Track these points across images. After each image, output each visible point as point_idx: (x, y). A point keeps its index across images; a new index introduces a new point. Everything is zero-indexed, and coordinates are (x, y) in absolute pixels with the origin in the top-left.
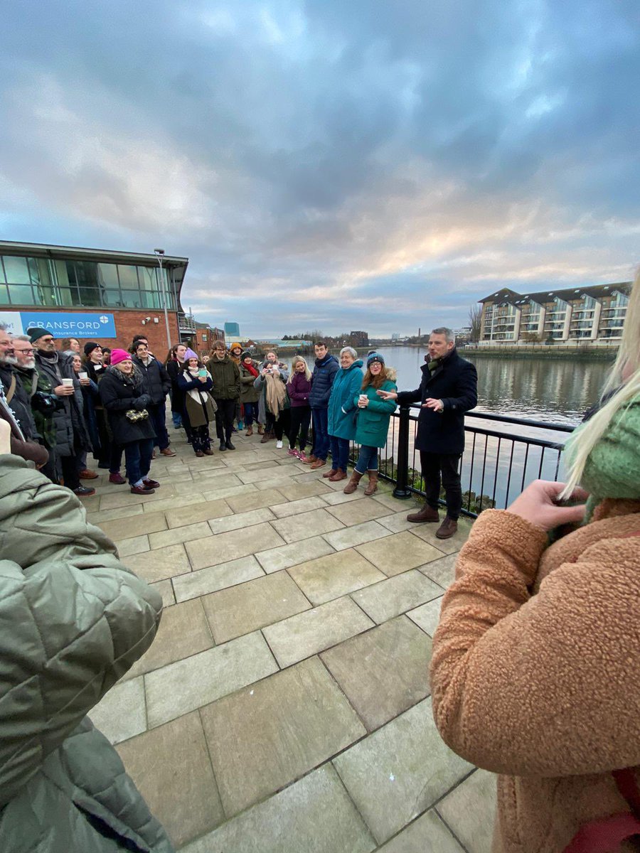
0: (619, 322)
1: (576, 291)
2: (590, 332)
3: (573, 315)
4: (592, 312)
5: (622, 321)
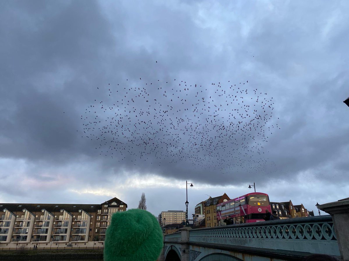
0: (45, 230)
1: (19, 206)
2: (26, 236)
3: (16, 223)
4: (28, 222)
5: (47, 230)
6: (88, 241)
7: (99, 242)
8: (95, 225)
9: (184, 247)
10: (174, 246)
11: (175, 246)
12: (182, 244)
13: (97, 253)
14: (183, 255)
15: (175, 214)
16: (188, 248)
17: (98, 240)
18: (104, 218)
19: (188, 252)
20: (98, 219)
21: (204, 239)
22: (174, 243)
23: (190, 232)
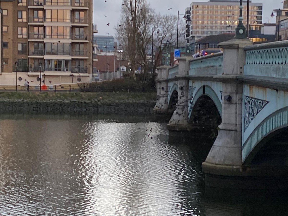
6: (2, 72)
7: (30, 73)
8: (15, 33)
9: (229, 89)
10: (207, 86)
11: (210, 88)
12: (225, 81)
13: (25, 101)
14: (225, 109)
15: (229, 8)
16: (239, 92)
17: (26, 70)
18: (36, 15)
19: (240, 102)
20: (22, 18)
21: (277, 70)
22: (210, 80)
23: (245, 53)
